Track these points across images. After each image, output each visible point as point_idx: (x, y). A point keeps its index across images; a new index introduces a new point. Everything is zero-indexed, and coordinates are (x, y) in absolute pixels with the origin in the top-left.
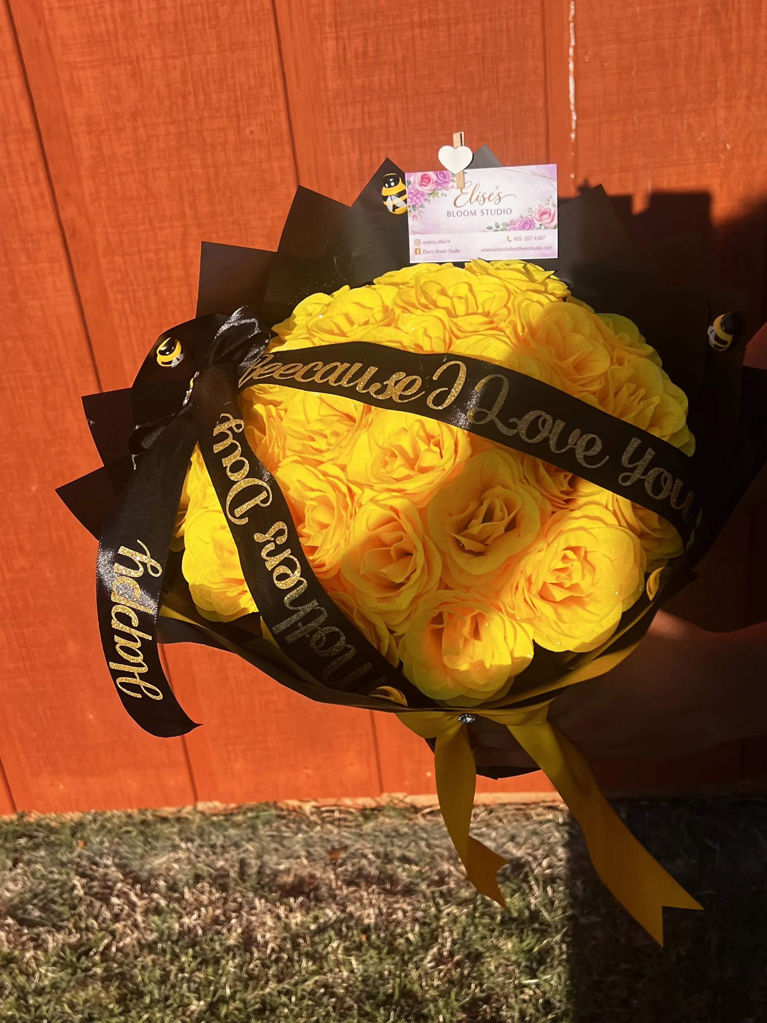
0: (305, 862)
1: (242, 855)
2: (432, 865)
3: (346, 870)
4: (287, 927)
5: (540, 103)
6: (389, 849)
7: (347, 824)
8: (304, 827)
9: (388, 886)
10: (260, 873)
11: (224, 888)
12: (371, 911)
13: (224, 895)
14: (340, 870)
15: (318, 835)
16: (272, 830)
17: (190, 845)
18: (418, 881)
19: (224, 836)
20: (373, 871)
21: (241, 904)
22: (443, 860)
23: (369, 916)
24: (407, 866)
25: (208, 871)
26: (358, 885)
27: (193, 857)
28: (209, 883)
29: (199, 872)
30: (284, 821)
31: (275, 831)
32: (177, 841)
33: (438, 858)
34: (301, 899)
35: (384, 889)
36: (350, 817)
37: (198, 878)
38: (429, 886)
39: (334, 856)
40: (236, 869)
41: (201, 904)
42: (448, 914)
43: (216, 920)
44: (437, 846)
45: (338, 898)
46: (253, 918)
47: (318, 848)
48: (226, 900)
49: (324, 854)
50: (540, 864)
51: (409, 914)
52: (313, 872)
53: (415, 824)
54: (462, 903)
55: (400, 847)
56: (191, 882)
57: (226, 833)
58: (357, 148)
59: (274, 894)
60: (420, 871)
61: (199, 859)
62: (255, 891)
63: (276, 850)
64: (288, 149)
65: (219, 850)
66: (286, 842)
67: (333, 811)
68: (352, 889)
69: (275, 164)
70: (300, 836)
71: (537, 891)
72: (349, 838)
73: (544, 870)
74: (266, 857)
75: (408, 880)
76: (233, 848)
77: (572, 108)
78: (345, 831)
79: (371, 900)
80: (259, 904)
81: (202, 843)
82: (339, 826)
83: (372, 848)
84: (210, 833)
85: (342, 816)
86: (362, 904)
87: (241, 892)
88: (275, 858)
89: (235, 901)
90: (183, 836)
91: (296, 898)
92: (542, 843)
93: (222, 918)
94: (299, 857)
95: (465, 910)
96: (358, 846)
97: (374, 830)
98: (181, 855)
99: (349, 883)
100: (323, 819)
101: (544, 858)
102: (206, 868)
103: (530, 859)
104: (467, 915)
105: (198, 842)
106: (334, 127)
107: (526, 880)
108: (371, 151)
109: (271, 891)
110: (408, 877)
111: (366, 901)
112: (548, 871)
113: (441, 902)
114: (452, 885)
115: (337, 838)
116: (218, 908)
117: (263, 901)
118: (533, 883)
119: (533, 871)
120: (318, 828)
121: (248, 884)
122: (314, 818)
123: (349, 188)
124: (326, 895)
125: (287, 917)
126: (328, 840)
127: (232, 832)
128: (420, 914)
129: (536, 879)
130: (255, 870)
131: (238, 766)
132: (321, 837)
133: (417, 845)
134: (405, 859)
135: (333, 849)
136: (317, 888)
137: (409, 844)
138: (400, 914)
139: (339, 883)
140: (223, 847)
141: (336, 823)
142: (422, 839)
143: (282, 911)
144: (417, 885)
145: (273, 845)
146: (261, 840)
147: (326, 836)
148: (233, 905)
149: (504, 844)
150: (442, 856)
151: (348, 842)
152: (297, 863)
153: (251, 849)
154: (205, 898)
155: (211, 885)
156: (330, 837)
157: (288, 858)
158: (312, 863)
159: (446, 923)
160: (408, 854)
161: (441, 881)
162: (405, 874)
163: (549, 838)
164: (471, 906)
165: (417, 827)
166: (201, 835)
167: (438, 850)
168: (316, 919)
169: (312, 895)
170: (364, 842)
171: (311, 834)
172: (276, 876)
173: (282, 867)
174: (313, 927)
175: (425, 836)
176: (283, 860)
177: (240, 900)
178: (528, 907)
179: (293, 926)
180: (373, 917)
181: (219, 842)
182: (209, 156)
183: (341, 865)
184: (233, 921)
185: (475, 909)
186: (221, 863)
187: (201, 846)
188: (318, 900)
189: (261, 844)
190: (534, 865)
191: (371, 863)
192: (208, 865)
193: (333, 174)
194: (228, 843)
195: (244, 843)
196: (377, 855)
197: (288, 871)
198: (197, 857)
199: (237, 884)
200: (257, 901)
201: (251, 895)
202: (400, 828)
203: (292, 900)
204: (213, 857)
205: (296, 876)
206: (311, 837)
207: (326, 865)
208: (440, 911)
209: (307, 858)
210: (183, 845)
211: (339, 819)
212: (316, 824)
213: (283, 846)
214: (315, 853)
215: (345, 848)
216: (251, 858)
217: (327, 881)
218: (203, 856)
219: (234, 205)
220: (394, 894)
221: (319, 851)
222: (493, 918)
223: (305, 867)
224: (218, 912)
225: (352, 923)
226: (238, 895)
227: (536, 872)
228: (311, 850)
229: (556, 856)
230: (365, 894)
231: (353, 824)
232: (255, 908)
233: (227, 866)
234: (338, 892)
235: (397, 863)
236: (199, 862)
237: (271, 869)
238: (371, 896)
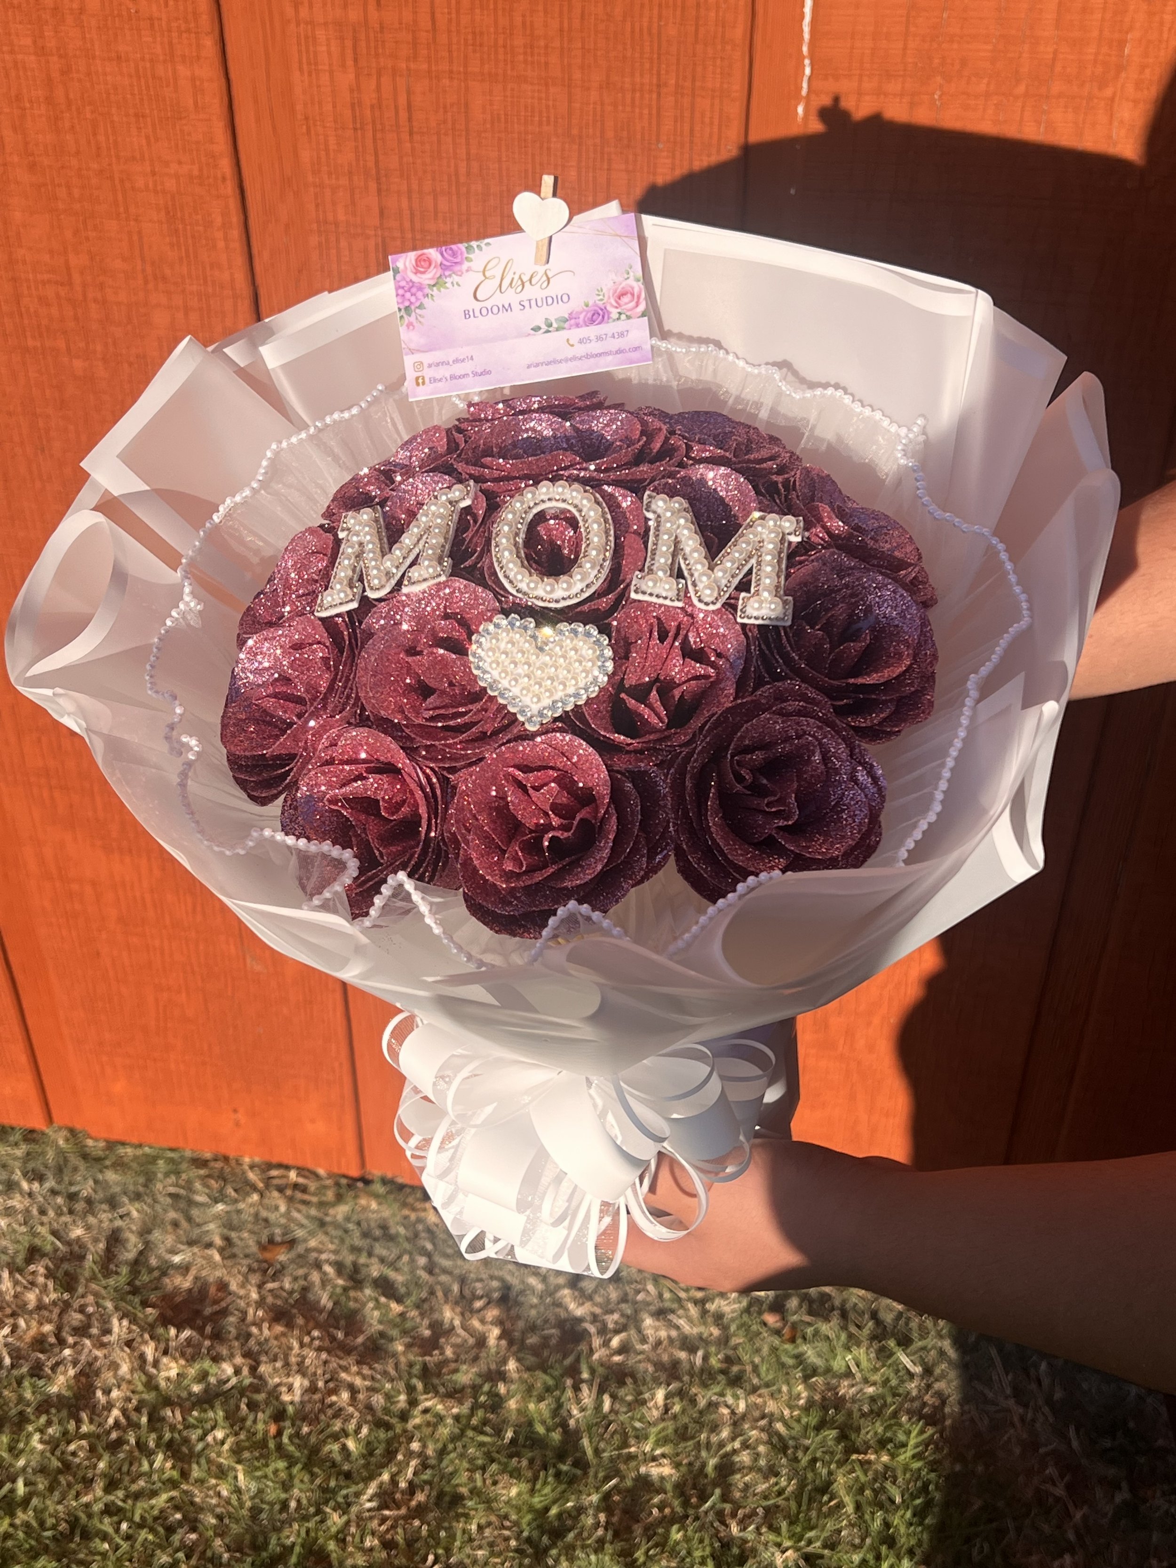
0: (217, 1257)
1: (119, 1223)
2: (426, 1306)
3: (282, 1288)
4: (151, 1384)
5: (739, 32)
6: (363, 1260)
7: (306, 1197)
8: (230, 1191)
9: (340, 1335)
10: (137, 1264)
11: (68, 1283)
12: (298, 1382)
13: (66, 1296)
14: (270, 1285)
15: (252, 1210)
16: (177, 1185)
17: (36, 1186)
18: (395, 1333)
19: (96, 1182)
20: (325, 1301)
21: (89, 1316)
22: (446, 1302)
23: (290, 1388)
24: (383, 1300)
25: (53, 1243)
26: (290, 1325)
27: (35, 1212)
28: (47, 1268)
29: (37, 1242)
30: (202, 1172)
31: (183, 1188)
32: (18, 1175)
33: (440, 1294)
34: (187, 1333)
35: (333, 1339)
36: (313, 1186)
37: (33, 1253)
38: (408, 1346)
39: (268, 1255)
40: (102, 1246)
41: (23, 1306)
42: (426, 1411)
43: (40, 1343)
44: (445, 1271)
45: (252, 1342)
46: (98, 1353)
47: (245, 1235)
48: (67, 1305)
49: (254, 1249)
50: (606, 1344)
51: (361, 1396)
52: (226, 1278)
53: (419, 1220)
54: (455, 1394)
55: (382, 1260)
56: (20, 1260)
57: (100, 1177)
58: (350, 63)
59: (149, 1310)
60: (402, 1315)
61: (45, 1219)
62: (120, 1296)
63: (176, 1224)
64: (209, 44)
65: (80, 1206)
66: (195, 1212)
67: (287, 1168)
68: (279, 1329)
69: (183, 71)
70: (220, 1207)
71: (587, 1396)
72: (302, 1226)
73: (612, 1355)
74: (156, 1235)
75: (381, 1327)
76: (105, 1207)
77: (805, 49)
78: (299, 1211)
79: (304, 1358)
80: (119, 1328)
81: (57, 1187)
82: (290, 1200)
83: (336, 1252)
84: (75, 1169)
85: (301, 1180)
86: (287, 1364)
87: (96, 1295)
88: (170, 1240)
89: (82, 1310)
90: (31, 1165)
91: (180, 1328)
92: (624, 1299)
93: (52, 1340)
94: (209, 1245)
95: (455, 1411)
96: (313, 1243)
97: (348, 1219)
98: (17, 1202)
99: (279, 1315)
100: (268, 1181)
101: (617, 1332)
102: (51, 1238)
103: (592, 1329)
104: (457, 1418)
105: (50, 1183)
106: (304, 12)
107: (573, 1371)
108: (379, 75)
109: (145, 1304)
110: (380, 1322)
111: (293, 1360)
112: (617, 1359)
113: (420, 1386)
114: (449, 1352)
115: (283, 1221)
116: (50, 1321)
117: (125, 1323)
118: (585, 1375)
119: (591, 1351)
120: (255, 1197)
121: (111, 1282)
122: (252, 1176)
123: (332, 141)
124: (233, 1331)
125: (156, 1364)
126: (266, 1220)
127: (111, 1176)
128: (378, 1400)
129: (592, 1371)
130: (130, 1255)
131: (119, 1087)
132: (256, 1215)
133: (412, 1261)
134: (385, 1287)
135: (271, 1241)
136: (224, 1312)
137: (399, 1257)
138: (345, 1395)
139: (260, 1313)
140: (89, 1201)
141: (289, 1192)
142: (424, 1252)
143: (149, 1350)
144: (391, 1340)
145: (172, 1215)
146: (155, 1201)
147: (264, 1214)
148: (76, 1318)
149: (558, 1288)
150: (447, 1292)
151: (300, 1233)
152: (203, 1257)
153: (135, 1214)
154: (31, 1297)
155: (49, 1275)
156: (272, 1217)
157: (191, 1243)
158: (229, 1263)
159: (417, 1427)
160: (392, 1275)
161: (430, 1345)
162: (376, 1313)
163: (638, 1292)
164: (468, 1404)
165: (420, 1227)
166: (59, 1171)
167: (444, 1278)
168: (203, 1376)
169: (208, 1329)
170: (325, 1239)
171: (241, 1206)
172: (164, 1274)
173: (177, 1259)
174: (196, 1388)
175: (429, 1246)
176: (182, 1247)
177: (90, 1309)
178: (564, 1425)
179: (163, 1384)
180: (298, 1392)
181: (86, 1189)
182: (48, 33)
183: (275, 1277)
184: (67, 1352)
185: (473, 1410)
186: (78, 1232)
187: (54, 1192)
188: (218, 1336)
189: (152, 1207)
190: (596, 1342)
191: (324, 1283)
192: (55, 1233)
193: (299, 107)
194: (100, 1195)
195: (125, 1200)
196: (339, 1267)
197: (184, 1269)
198: (43, 1212)
199: (93, 1278)
200: (115, 1322)
201: (109, 1305)
202: (391, 1223)
203: (173, 1331)
204: (67, 1218)
205: (196, 1278)
206: (239, 1212)
207: (251, 1270)
208: (413, 1403)
209: (221, 1250)
210: (25, 1185)
211: (296, 1186)
212: (255, 1188)
213: (189, 1219)
214: (239, 1243)
215: (292, 1243)
216: (132, 1232)
217: (242, 1304)
218: (51, 1213)
219: (101, 138)
220: (347, 1350)
221: (247, 1240)
222: (499, 1432)
223: (215, 1266)
224: (47, 1328)
225: (261, 1397)
226: (90, 1299)
227: (596, 1356)
228: (233, 1235)
229: (639, 1331)
230: (296, 1344)
231: (314, 1199)
232: (108, 1332)
233: (87, 1239)
234: (254, 1330)
235: (368, 1292)
236: (42, 1224)
237: (159, 1257)
238: (306, 1351)
